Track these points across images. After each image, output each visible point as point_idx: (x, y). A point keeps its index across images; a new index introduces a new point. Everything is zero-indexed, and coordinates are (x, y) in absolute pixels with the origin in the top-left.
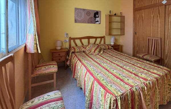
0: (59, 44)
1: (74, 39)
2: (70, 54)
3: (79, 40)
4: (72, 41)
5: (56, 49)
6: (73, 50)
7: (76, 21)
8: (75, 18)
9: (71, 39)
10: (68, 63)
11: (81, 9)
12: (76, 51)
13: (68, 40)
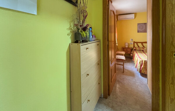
0: (127, 44)
1: (137, 43)
2: (133, 51)
3: (141, 44)
4: (135, 44)
5: (125, 47)
6: (135, 48)
7: (138, 32)
8: (138, 30)
9: (134, 42)
10: (132, 55)
11: (142, 24)
12: (137, 49)
13: (132, 43)
